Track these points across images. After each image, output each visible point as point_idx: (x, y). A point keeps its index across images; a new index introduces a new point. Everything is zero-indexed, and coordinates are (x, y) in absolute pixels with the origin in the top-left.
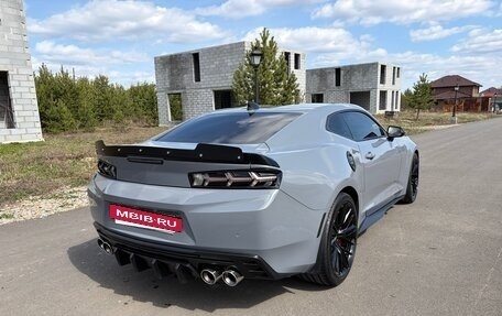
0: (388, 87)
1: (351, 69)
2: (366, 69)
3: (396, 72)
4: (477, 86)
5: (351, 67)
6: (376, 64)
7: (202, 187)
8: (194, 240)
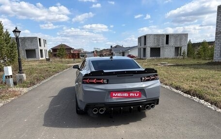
0: (42, 48)
1: (24, 39)
2: (32, 39)
3: (45, 41)
4: (72, 49)
6: (37, 38)
7: (144, 81)
8: (146, 97)
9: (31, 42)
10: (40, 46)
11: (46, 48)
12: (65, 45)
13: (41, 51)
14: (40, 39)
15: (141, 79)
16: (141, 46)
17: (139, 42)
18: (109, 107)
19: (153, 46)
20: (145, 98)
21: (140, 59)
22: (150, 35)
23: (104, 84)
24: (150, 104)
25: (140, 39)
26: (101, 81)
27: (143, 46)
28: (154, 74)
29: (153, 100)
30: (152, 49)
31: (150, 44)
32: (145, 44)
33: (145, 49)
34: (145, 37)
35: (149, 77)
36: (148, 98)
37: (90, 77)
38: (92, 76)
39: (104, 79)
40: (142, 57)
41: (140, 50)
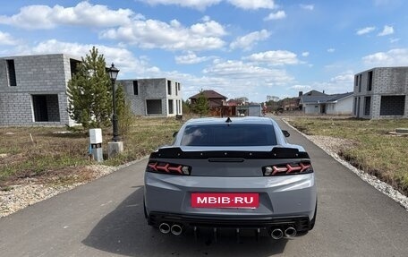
1: (145, 82)
3: (178, 86)
4: (225, 98)
5: (145, 80)
6: (164, 79)
7: (270, 176)
8: (272, 210)
9: (156, 87)
10: (170, 93)
11: (179, 98)
12: (213, 92)
13: (171, 102)
14: (169, 82)
15: (264, 170)
16: (361, 94)
17: (356, 84)
18: (190, 224)
19: (388, 91)
20: (270, 213)
21: (358, 119)
22: (382, 69)
23: (183, 174)
24: (284, 227)
25: (358, 78)
26: (178, 169)
27: (365, 92)
28: (299, 160)
29: (293, 219)
30: (385, 99)
31: (382, 88)
32: (370, 89)
33: (368, 99)
34: (371, 73)
35: (284, 166)
36: (275, 213)
37: (158, 159)
38: (160, 157)
39: (183, 166)
40: (361, 115)
41: (357, 99)
